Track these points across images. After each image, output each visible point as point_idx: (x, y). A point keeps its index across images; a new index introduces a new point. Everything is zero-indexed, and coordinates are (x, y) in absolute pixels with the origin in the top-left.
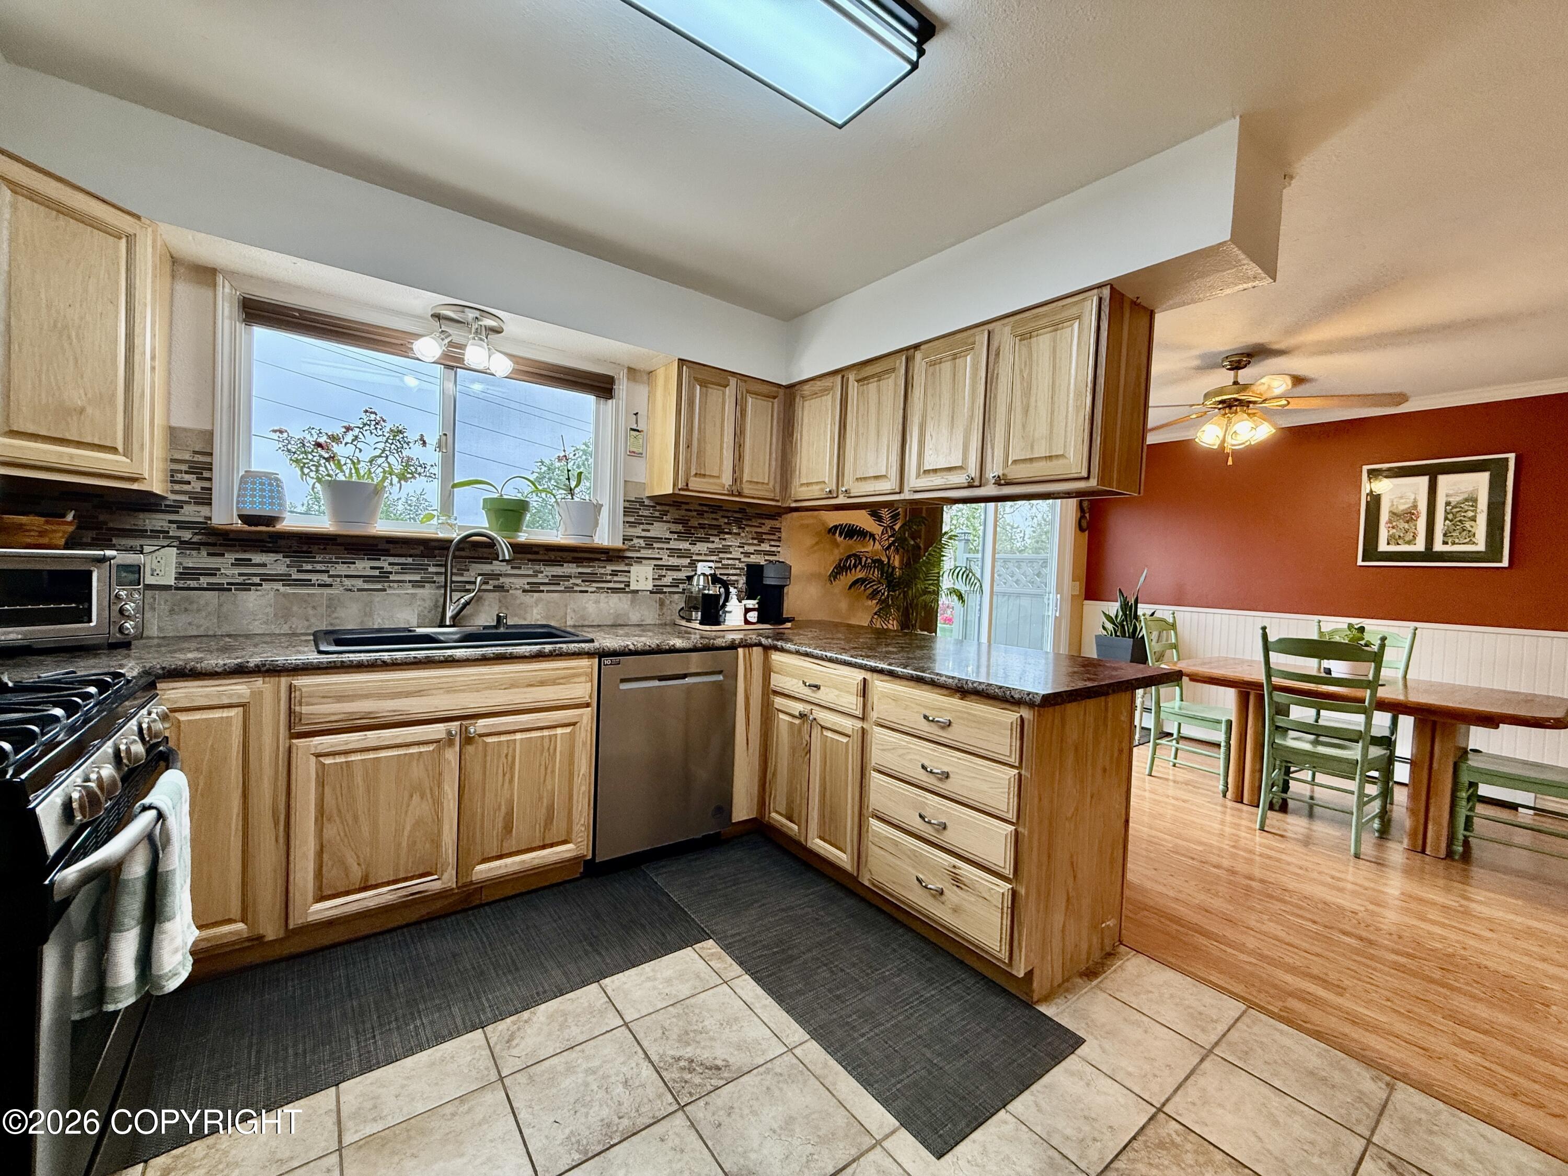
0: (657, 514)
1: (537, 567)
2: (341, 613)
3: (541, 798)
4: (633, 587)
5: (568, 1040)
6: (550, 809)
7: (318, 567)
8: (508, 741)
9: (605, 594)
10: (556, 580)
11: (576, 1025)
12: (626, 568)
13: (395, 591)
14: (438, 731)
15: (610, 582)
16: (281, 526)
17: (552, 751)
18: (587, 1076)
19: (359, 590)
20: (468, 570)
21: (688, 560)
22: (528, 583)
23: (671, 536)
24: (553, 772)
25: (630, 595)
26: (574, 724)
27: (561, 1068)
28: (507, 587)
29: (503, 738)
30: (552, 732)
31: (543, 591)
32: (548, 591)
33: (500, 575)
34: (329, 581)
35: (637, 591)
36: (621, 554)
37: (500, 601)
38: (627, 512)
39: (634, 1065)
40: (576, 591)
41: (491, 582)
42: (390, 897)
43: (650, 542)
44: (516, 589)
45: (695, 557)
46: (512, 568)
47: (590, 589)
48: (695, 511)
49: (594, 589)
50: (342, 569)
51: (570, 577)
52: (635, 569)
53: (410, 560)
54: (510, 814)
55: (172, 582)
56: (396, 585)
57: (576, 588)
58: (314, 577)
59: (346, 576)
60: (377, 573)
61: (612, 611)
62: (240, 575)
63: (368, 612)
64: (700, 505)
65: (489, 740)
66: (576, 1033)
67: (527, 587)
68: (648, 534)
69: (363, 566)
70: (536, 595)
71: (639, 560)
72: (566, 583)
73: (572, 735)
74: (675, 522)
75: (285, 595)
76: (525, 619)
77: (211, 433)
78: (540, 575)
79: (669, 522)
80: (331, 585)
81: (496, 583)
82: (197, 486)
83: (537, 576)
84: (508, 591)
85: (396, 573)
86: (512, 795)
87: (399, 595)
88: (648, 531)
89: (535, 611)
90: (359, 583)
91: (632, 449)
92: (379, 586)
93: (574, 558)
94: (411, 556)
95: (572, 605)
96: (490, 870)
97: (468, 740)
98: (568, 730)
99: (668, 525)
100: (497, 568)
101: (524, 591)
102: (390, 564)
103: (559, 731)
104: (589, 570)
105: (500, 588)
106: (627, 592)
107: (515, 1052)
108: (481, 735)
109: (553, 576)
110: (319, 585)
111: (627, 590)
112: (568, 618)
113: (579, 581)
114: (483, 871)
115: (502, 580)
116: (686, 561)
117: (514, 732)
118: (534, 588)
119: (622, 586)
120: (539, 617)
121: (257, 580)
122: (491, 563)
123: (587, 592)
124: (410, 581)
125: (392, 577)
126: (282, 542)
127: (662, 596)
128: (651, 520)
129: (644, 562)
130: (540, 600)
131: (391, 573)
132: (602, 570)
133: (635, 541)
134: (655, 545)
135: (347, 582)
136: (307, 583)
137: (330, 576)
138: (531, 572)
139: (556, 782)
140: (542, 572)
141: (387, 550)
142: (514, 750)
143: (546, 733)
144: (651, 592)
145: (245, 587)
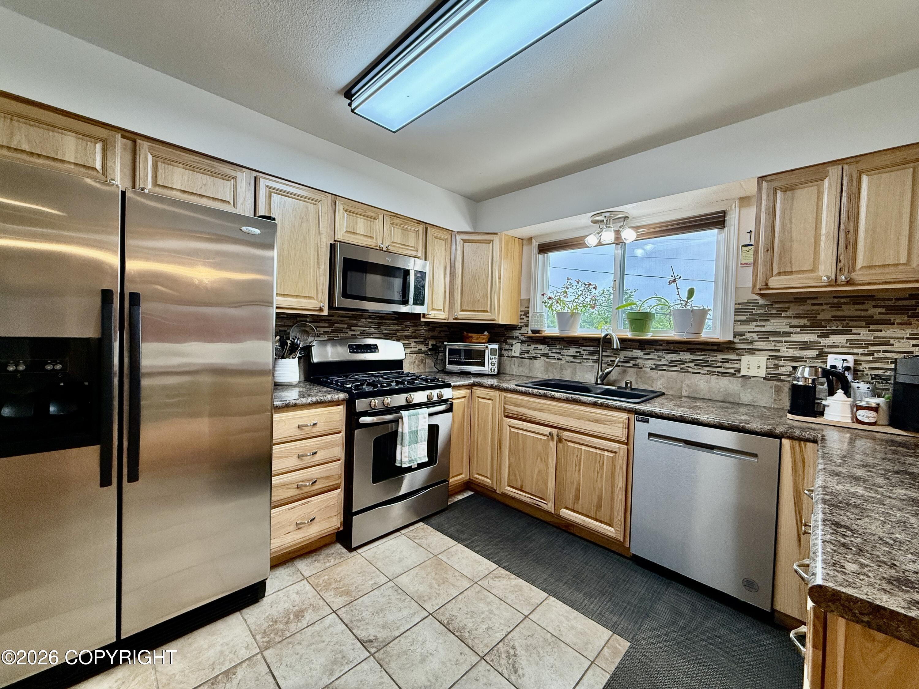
0: (774, 311)
1: (661, 354)
2: (565, 372)
3: (594, 489)
4: (744, 372)
5: (505, 597)
6: (600, 498)
7: (558, 351)
8: (578, 448)
9: (715, 377)
10: (673, 363)
11: (516, 597)
12: (736, 358)
13: (585, 363)
14: (547, 430)
15: (721, 367)
16: (544, 334)
17: (601, 462)
18: (487, 611)
19: (571, 362)
20: (619, 355)
21: (817, 352)
22: (654, 364)
23: (792, 330)
24: (602, 477)
25: (740, 379)
26: (616, 453)
27: (488, 600)
28: (641, 365)
29: (576, 446)
30: (602, 452)
31: (665, 370)
32: (668, 371)
33: (637, 358)
34: (561, 357)
35: (749, 377)
36: (732, 346)
37: (637, 374)
38: (738, 312)
39: (501, 628)
40: (690, 372)
41: (631, 362)
42: (528, 500)
43: (764, 337)
44: (646, 367)
45: (826, 350)
46: (644, 354)
47: (702, 372)
48: (826, 304)
49: (706, 372)
50: (565, 352)
51: (686, 362)
52: (746, 359)
53: (592, 349)
54: (578, 490)
55: (518, 355)
56: (585, 361)
57: (690, 370)
58: (556, 355)
59: (567, 355)
60: (578, 354)
61: (721, 390)
62: (535, 353)
63: (574, 373)
64: (834, 297)
65: (570, 444)
66: (510, 598)
67: (654, 367)
68: (763, 329)
69: (573, 351)
70: (660, 372)
71: (752, 351)
72: (682, 366)
73: (613, 459)
74: (798, 316)
75: (547, 362)
76: (652, 387)
77: (529, 299)
78: (663, 360)
79: (790, 317)
80: (561, 359)
81: (634, 363)
82: (525, 320)
83: (661, 360)
84: (642, 368)
85: (586, 355)
86: (579, 480)
87: (586, 366)
88: (764, 326)
89: (659, 383)
90: (571, 359)
91: (744, 262)
92: (579, 361)
93: (688, 349)
94: (592, 346)
95: (687, 382)
96: (570, 515)
97: (560, 440)
98: (612, 455)
99: (789, 320)
100: (635, 354)
101: (651, 369)
102: (583, 350)
103: (606, 453)
104: (701, 358)
105: (636, 366)
106: (740, 377)
107: (491, 581)
108: (566, 440)
109: (671, 361)
110: (558, 359)
111: (738, 374)
112: (684, 391)
113: (692, 365)
114: (565, 513)
115: (638, 361)
116: (815, 353)
117: (582, 444)
118: (658, 368)
119: (733, 371)
120: (661, 387)
121: (539, 356)
122: (632, 351)
123: (699, 373)
124: (592, 359)
125: (584, 357)
126: (547, 340)
127: (779, 383)
128: (766, 318)
129: (757, 352)
130: (663, 376)
131: (583, 354)
132: (714, 359)
133: (748, 336)
134: (772, 339)
135: (567, 358)
136: (553, 358)
137: (561, 355)
138: (656, 357)
139: (603, 484)
140: (664, 358)
141: (583, 344)
142: (581, 454)
143: (598, 451)
144: (765, 379)
145: (536, 358)
